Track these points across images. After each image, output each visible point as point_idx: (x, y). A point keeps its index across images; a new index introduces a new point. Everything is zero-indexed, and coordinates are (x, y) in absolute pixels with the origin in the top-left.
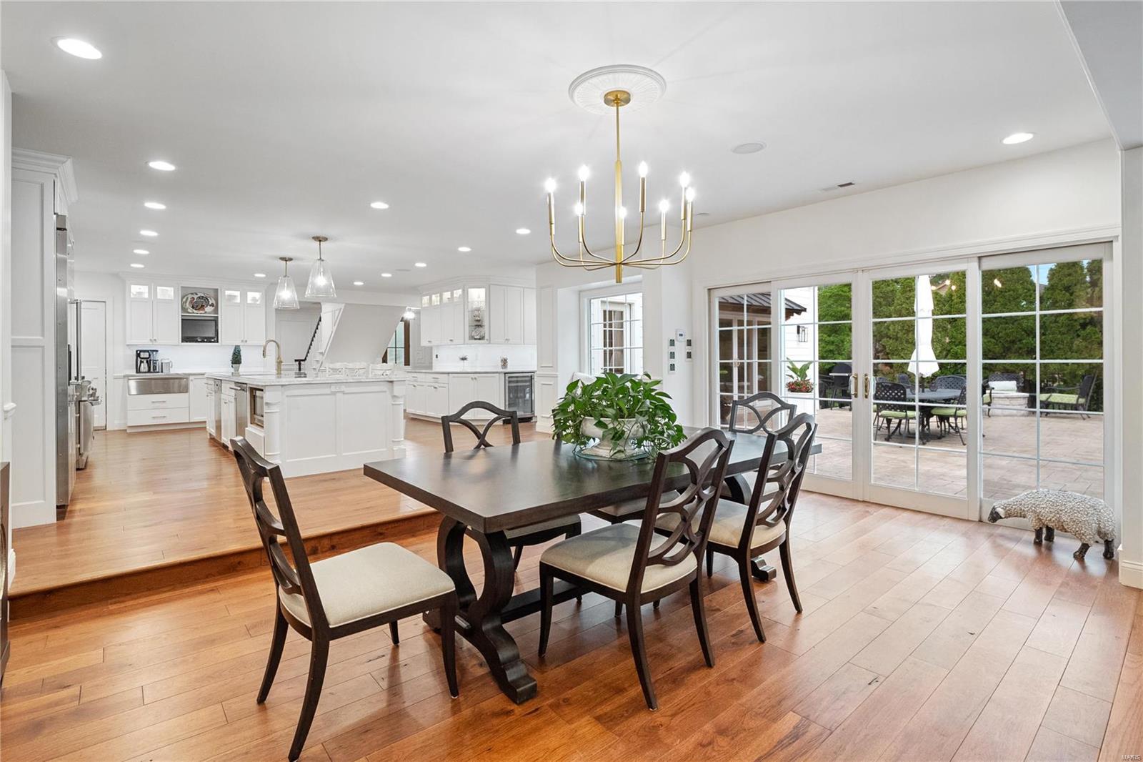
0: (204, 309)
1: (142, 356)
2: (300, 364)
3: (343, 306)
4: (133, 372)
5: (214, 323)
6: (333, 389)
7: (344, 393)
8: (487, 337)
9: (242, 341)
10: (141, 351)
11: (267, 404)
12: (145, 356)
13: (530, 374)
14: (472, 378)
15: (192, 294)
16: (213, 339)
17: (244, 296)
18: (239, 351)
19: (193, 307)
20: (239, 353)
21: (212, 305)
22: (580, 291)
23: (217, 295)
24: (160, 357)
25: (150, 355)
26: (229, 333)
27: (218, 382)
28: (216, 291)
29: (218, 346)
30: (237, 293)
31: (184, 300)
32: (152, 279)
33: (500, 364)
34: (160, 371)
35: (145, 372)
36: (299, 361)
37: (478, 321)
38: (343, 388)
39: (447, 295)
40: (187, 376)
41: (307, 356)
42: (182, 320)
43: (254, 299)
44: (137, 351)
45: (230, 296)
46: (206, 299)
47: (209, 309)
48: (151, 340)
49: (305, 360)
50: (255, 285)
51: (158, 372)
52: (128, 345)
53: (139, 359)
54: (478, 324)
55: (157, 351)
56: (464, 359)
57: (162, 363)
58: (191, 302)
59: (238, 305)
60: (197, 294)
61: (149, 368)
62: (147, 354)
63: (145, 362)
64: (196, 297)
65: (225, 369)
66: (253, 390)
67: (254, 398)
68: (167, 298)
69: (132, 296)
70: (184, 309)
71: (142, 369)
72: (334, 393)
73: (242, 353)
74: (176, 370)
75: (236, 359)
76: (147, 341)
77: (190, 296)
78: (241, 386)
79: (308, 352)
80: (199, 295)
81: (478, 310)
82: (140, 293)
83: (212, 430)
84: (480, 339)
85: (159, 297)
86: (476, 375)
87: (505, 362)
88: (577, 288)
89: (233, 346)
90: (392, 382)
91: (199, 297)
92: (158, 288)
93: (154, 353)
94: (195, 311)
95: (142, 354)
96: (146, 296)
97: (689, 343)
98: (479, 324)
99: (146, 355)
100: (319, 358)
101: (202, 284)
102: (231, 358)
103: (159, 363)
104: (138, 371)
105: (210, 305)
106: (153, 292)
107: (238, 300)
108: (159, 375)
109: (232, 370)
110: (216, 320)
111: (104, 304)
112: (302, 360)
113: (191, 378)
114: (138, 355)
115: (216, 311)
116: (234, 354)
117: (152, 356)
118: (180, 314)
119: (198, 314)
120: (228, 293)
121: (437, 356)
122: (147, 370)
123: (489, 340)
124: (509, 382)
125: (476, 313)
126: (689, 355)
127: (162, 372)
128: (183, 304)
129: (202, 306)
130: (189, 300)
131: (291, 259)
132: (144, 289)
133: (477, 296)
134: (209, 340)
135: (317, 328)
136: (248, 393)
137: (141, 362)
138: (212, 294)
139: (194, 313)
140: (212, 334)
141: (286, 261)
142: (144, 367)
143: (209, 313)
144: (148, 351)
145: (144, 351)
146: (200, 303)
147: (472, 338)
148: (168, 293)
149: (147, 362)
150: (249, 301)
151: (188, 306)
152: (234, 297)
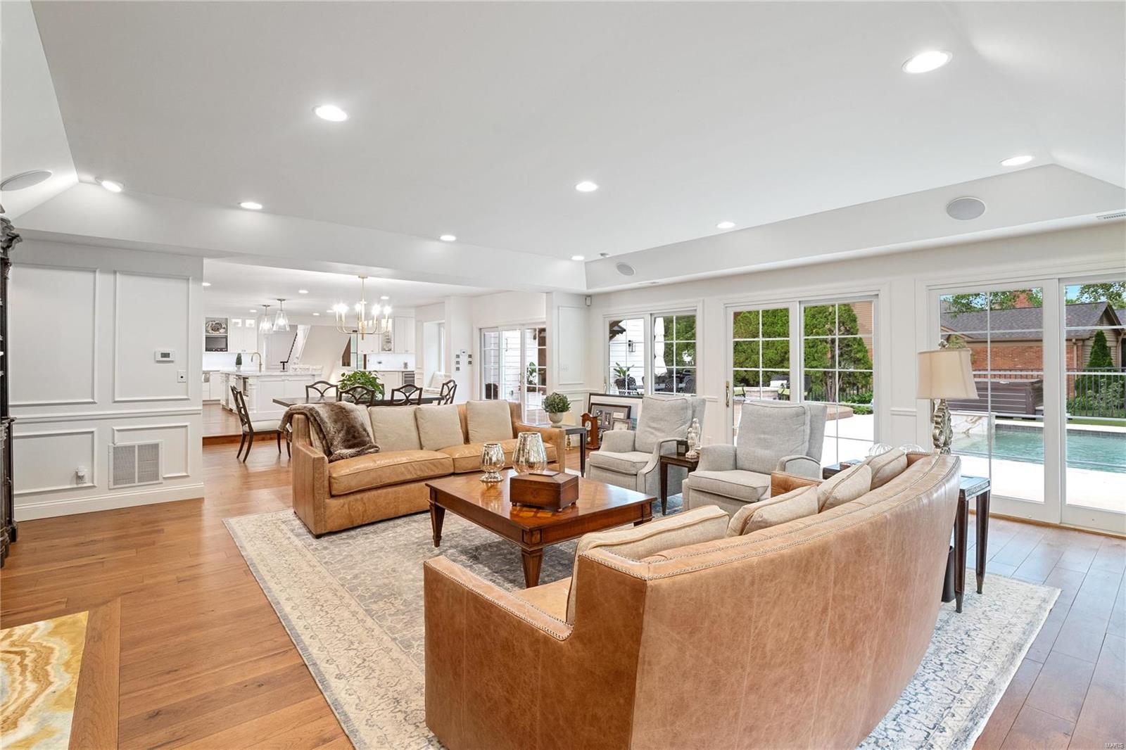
0: (219, 331)
2: (284, 365)
3: (309, 327)
5: (225, 339)
6: (283, 378)
7: (288, 380)
8: (393, 349)
9: (242, 351)
11: (250, 385)
15: (212, 321)
16: (225, 349)
17: (244, 323)
18: (240, 357)
19: (212, 330)
21: (224, 328)
22: (440, 324)
23: (227, 322)
26: (234, 346)
27: (228, 375)
28: (227, 319)
29: (228, 353)
30: (238, 321)
31: (207, 325)
33: (403, 366)
36: (284, 363)
37: (388, 339)
38: (288, 378)
40: (208, 372)
41: (289, 360)
42: (206, 338)
43: (251, 325)
45: (235, 323)
46: (221, 325)
47: (222, 331)
49: (287, 362)
50: (251, 316)
54: (389, 341)
56: (380, 363)
58: (211, 326)
59: (239, 328)
64: (214, 323)
65: (232, 368)
66: (244, 378)
67: (245, 382)
70: (207, 331)
72: (283, 380)
73: (242, 358)
75: (239, 362)
77: (210, 323)
78: (239, 377)
79: (289, 357)
80: (217, 322)
81: (388, 332)
83: (224, 403)
84: (389, 350)
87: (406, 365)
88: (437, 322)
89: (235, 354)
90: (314, 375)
91: (216, 324)
97: (470, 356)
100: (296, 361)
101: (218, 316)
102: (235, 361)
107: (240, 325)
109: (236, 369)
110: (226, 337)
113: (211, 372)
115: (226, 332)
116: (238, 358)
118: (205, 334)
119: (216, 334)
120: (234, 320)
123: (394, 351)
124: (405, 377)
125: (386, 335)
126: (470, 363)
128: (206, 328)
129: (218, 329)
131: (269, 306)
134: (221, 350)
135: (295, 341)
136: (242, 380)
138: (224, 321)
139: (213, 333)
140: (224, 346)
141: (266, 307)
143: (222, 333)
146: (216, 328)
147: (384, 350)
150: (247, 325)
151: (209, 329)
152: (238, 323)
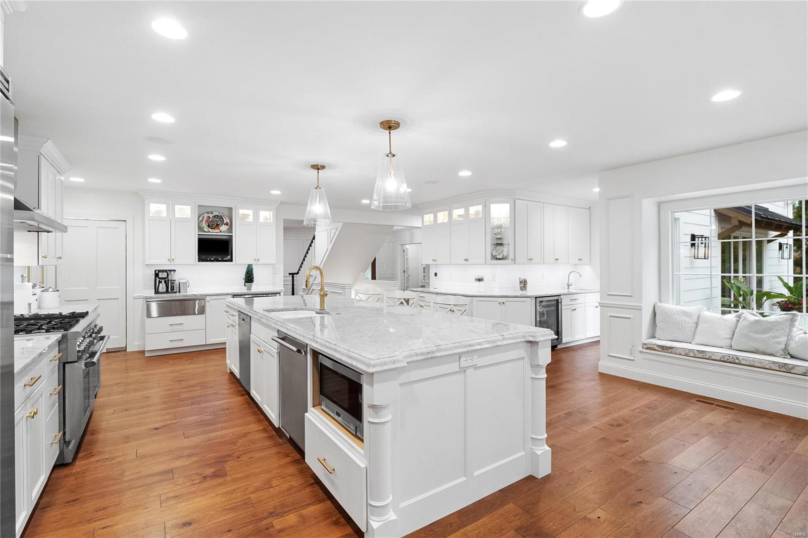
0: (219, 228)
1: (160, 276)
3: (341, 225)
4: (151, 293)
5: (228, 241)
8: (511, 256)
9: (255, 260)
10: (159, 271)
12: (163, 277)
13: (556, 298)
14: (500, 303)
15: (208, 213)
16: (228, 258)
17: (256, 216)
18: (252, 270)
19: (209, 226)
20: (252, 272)
21: (227, 224)
22: (660, 203)
23: (231, 214)
24: (177, 277)
25: (168, 275)
26: (243, 252)
27: (245, 317)
28: (230, 209)
29: (233, 265)
30: (250, 212)
31: (201, 219)
32: (169, 197)
34: (178, 290)
35: (163, 293)
36: (293, 274)
37: (500, 239)
39: (458, 212)
40: (202, 298)
41: (299, 270)
42: (199, 239)
43: (266, 218)
44: (155, 271)
45: (243, 215)
46: (220, 218)
47: (224, 228)
48: (169, 260)
50: (266, 205)
51: (176, 292)
52: (147, 265)
53: (158, 280)
54: (499, 244)
55: (175, 271)
56: (480, 280)
57: (179, 283)
58: (207, 221)
59: (251, 224)
60: (212, 213)
61: (167, 287)
62: (166, 274)
63: (163, 282)
64: (211, 216)
65: (239, 286)
68: (184, 217)
69: (151, 215)
70: (200, 228)
71: (161, 290)
73: (254, 271)
74: (192, 290)
75: (249, 278)
76: (166, 262)
77: (206, 215)
79: (301, 267)
80: (215, 214)
81: (500, 227)
82: (159, 212)
84: (502, 259)
85: (177, 216)
86: (504, 300)
87: (524, 284)
88: (657, 199)
89: (246, 264)
91: (215, 216)
92: (176, 206)
93: (172, 272)
94: (211, 230)
95: (160, 273)
96: (164, 214)
98: (499, 242)
99: (164, 275)
101: (218, 202)
102: (244, 276)
103: (177, 283)
104: (157, 292)
105: (225, 224)
106: (171, 210)
107: (251, 219)
108: (177, 296)
110: (230, 239)
111: (124, 222)
112: (295, 274)
113: (208, 298)
114: (157, 275)
115: (230, 229)
116: (247, 273)
117: (170, 276)
118: (197, 233)
119: (214, 233)
120: (242, 211)
121: (436, 275)
122: (165, 290)
123: (514, 260)
125: (496, 231)
127: (179, 292)
128: (200, 222)
129: (218, 225)
130: (205, 219)
131: (323, 167)
132: (163, 208)
133: (500, 212)
135: (310, 246)
137: (160, 282)
138: (226, 213)
139: (209, 232)
140: (226, 253)
141: (318, 169)
142: (162, 287)
143: (224, 232)
144: (166, 271)
145: (163, 271)
146: (216, 222)
147: (495, 258)
148: (185, 211)
149: (165, 282)
150: (261, 220)
151: (204, 225)
152: (248, 215)
